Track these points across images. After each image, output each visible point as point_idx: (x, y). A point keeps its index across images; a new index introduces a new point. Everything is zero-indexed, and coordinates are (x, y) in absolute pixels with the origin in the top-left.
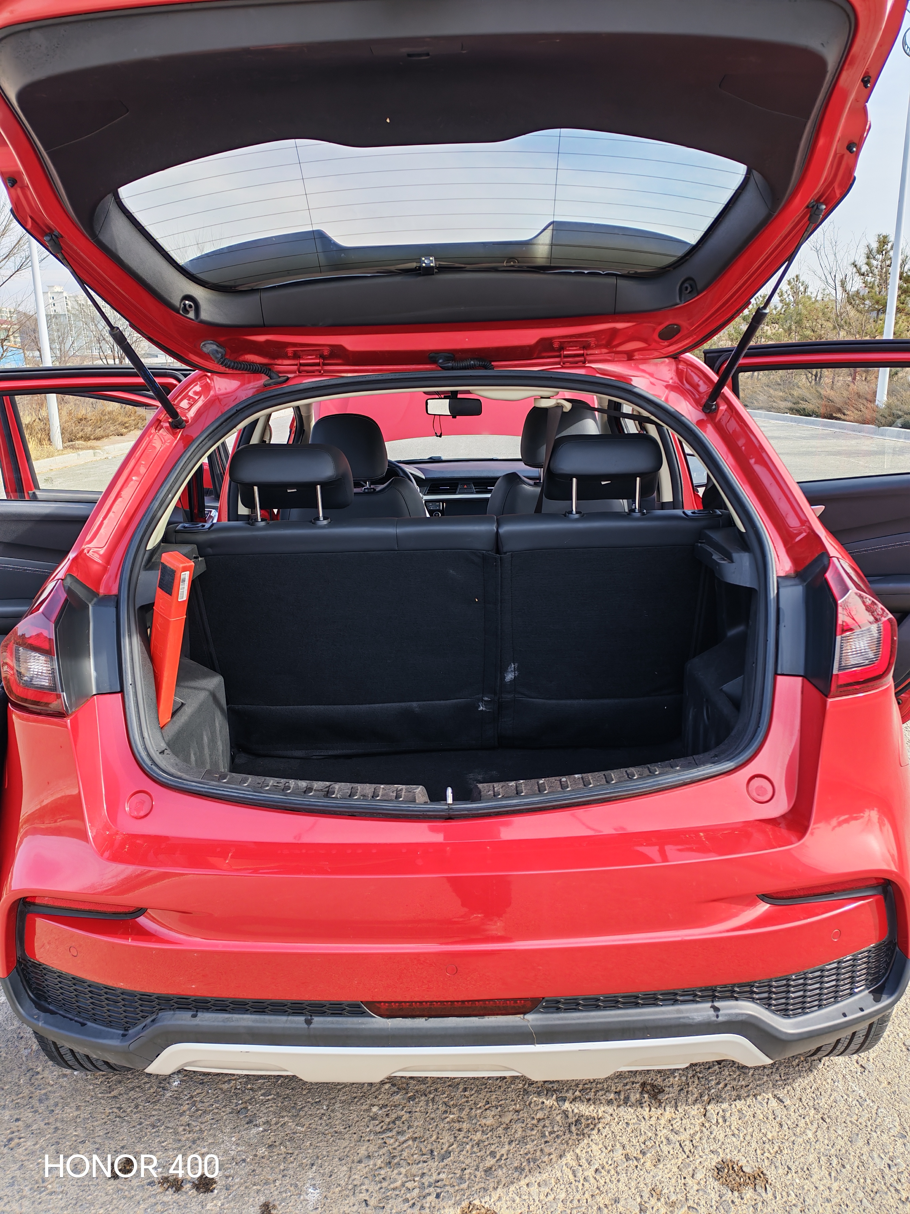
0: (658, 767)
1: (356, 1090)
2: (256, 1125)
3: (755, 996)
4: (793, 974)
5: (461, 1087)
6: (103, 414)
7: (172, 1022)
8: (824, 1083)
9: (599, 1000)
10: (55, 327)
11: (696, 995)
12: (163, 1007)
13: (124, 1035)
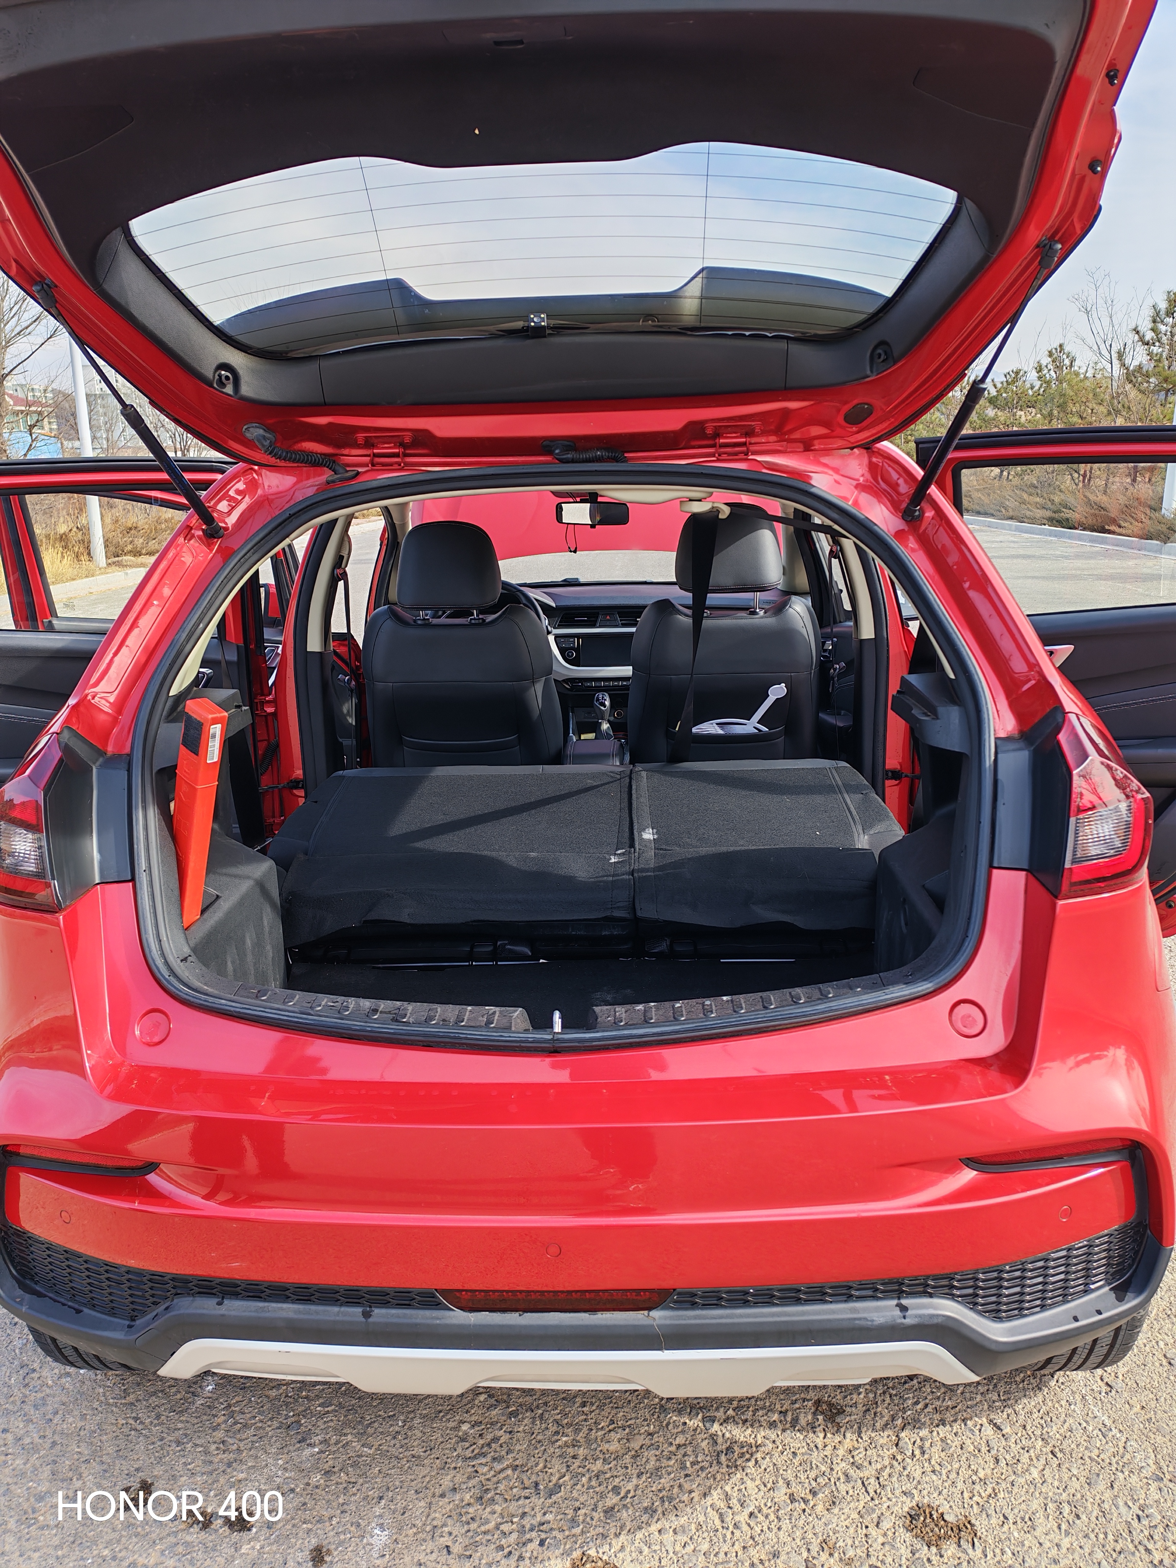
0: (833, 988)
1: (442, 1401)
2: (310, 1445)
3: (955, 1292)
4: (1007, 1264)
5: (579, 1400)
6: (158, 521)
7: (191, 1311)
8: (1057, 1405)
9: (747, 1293)
10: (101, 410)
11: (877, 1289)
12: (179, 1292)
13: (129, 1327)
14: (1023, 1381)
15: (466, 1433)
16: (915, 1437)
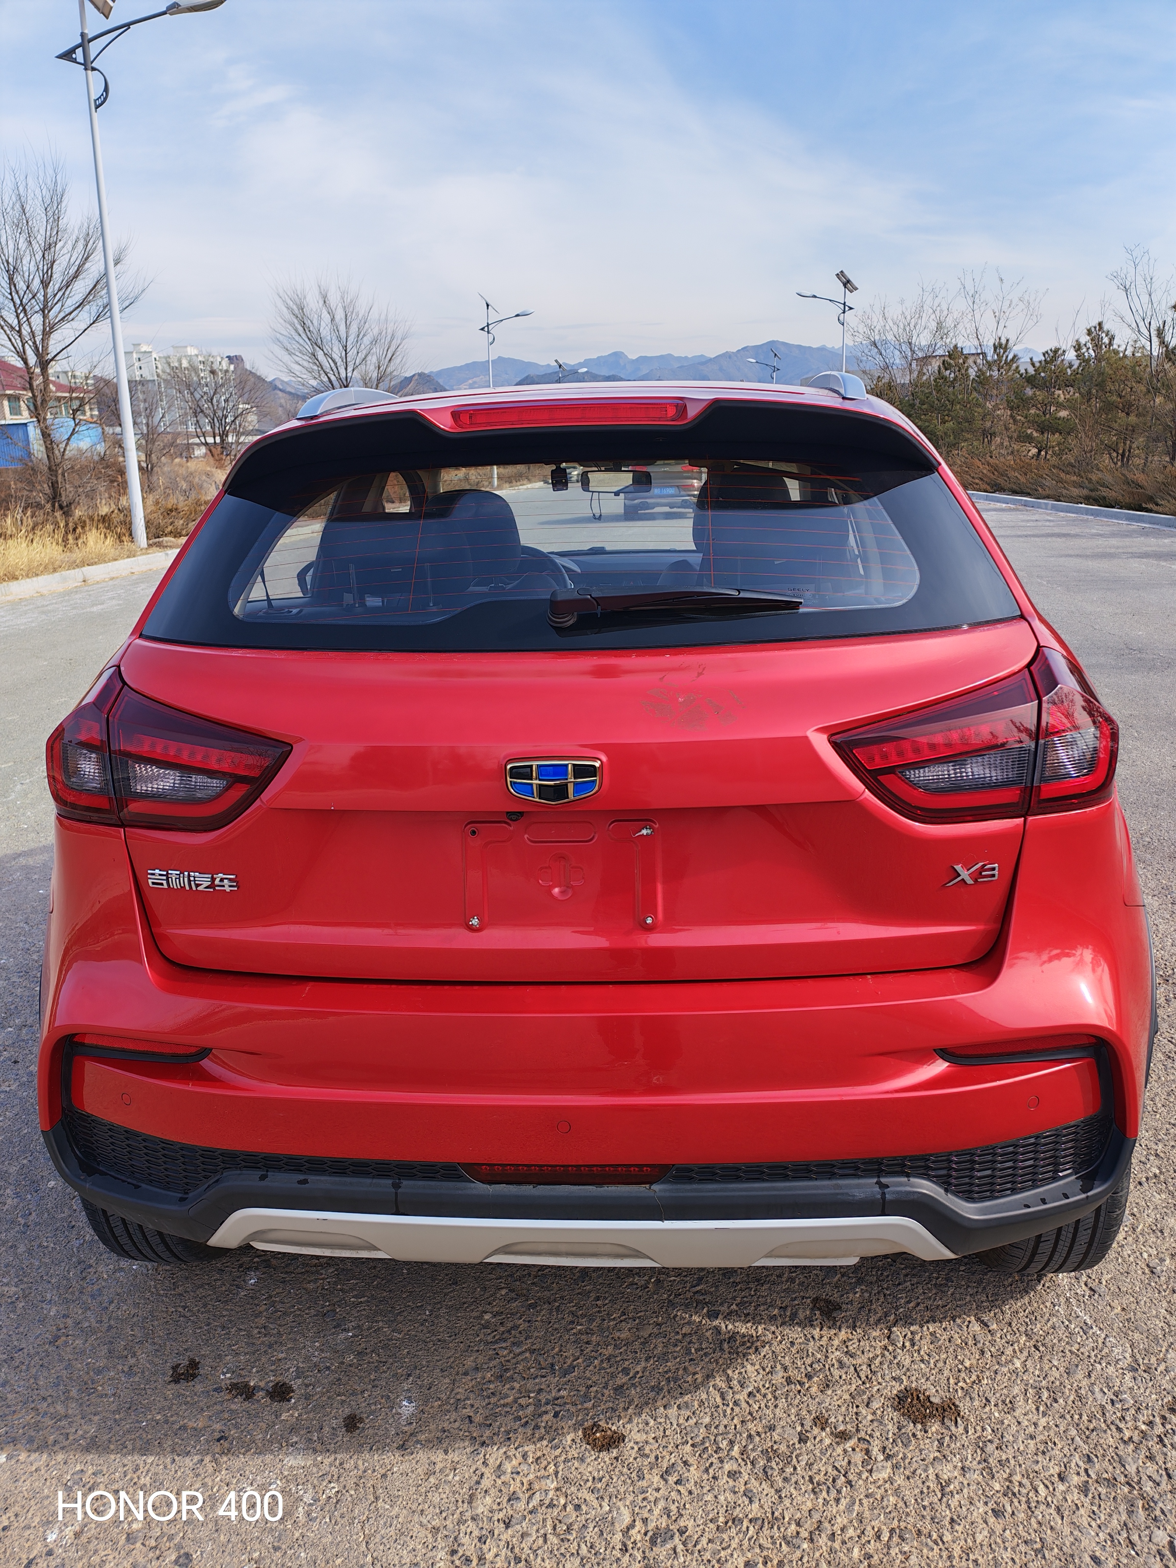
2: (344, 1330)
3: (930, 1172)
4: (979, 1149)
7: (238, 1184)
8: (1042, 1306)
9: (739, 1170)
11: (858, 1169)
12: (228, 1166)
13: (182, 1200)
14: (1011, 1285)
15: (488, 1322)
16: (905, 1331)
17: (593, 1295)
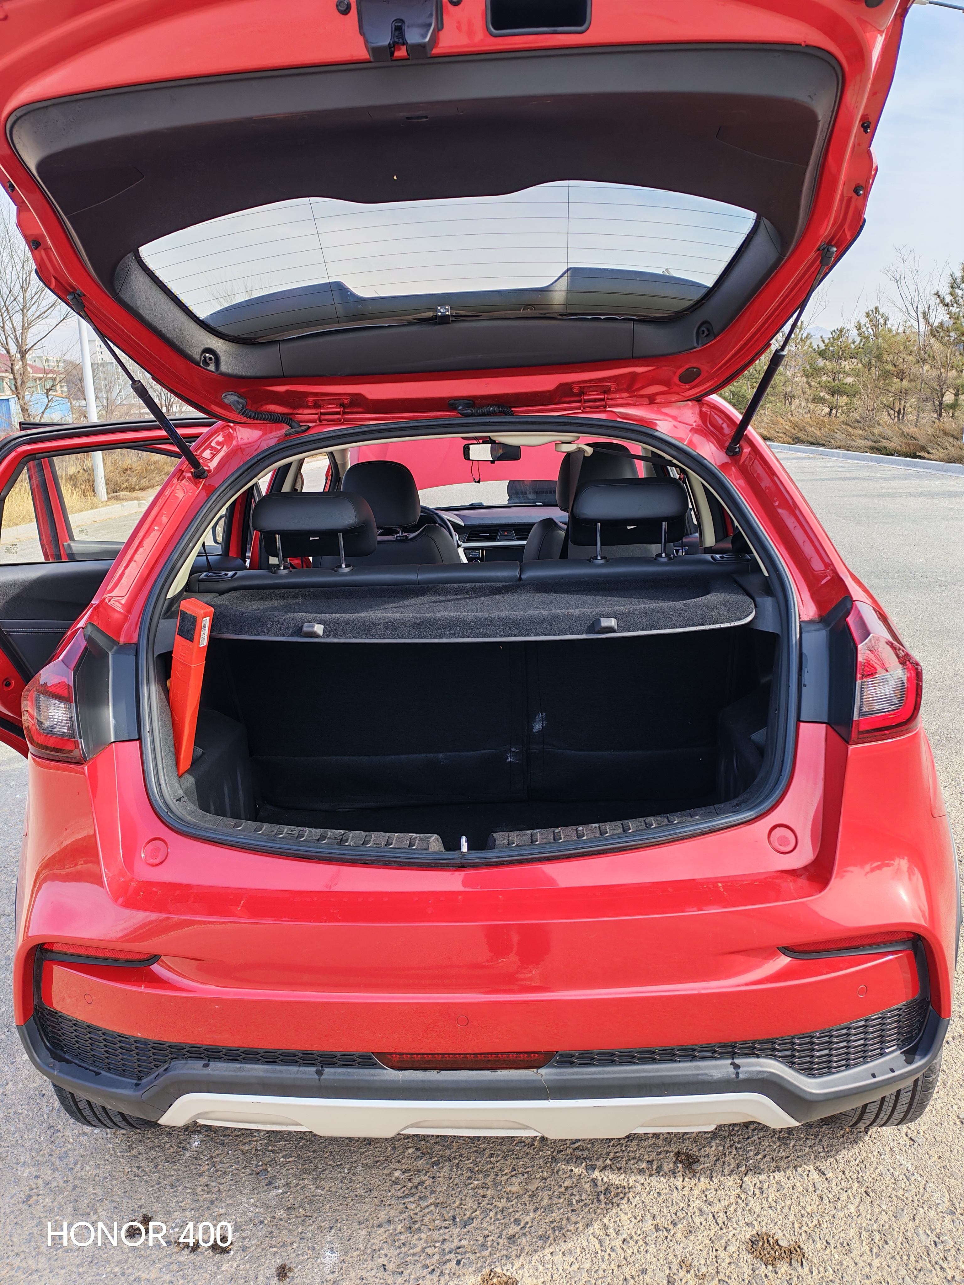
0: (677, 816)
1: (379, 1153)
2: (275, 1187)
3: (777, 1053)
4: (817, 1032)
6: (146, 464)
7: (184, 1071)
8: (870, 1155)
9: (614, 1055)
10: (102, 376)
11: (715, 1051)
12: (175, 1056)
13: (137, 1085)
14: (843, 1137)
15: (398, 1178)
16: (755, 1180)
17: (487, 1153)
